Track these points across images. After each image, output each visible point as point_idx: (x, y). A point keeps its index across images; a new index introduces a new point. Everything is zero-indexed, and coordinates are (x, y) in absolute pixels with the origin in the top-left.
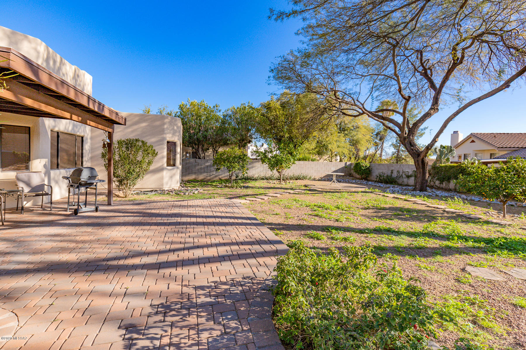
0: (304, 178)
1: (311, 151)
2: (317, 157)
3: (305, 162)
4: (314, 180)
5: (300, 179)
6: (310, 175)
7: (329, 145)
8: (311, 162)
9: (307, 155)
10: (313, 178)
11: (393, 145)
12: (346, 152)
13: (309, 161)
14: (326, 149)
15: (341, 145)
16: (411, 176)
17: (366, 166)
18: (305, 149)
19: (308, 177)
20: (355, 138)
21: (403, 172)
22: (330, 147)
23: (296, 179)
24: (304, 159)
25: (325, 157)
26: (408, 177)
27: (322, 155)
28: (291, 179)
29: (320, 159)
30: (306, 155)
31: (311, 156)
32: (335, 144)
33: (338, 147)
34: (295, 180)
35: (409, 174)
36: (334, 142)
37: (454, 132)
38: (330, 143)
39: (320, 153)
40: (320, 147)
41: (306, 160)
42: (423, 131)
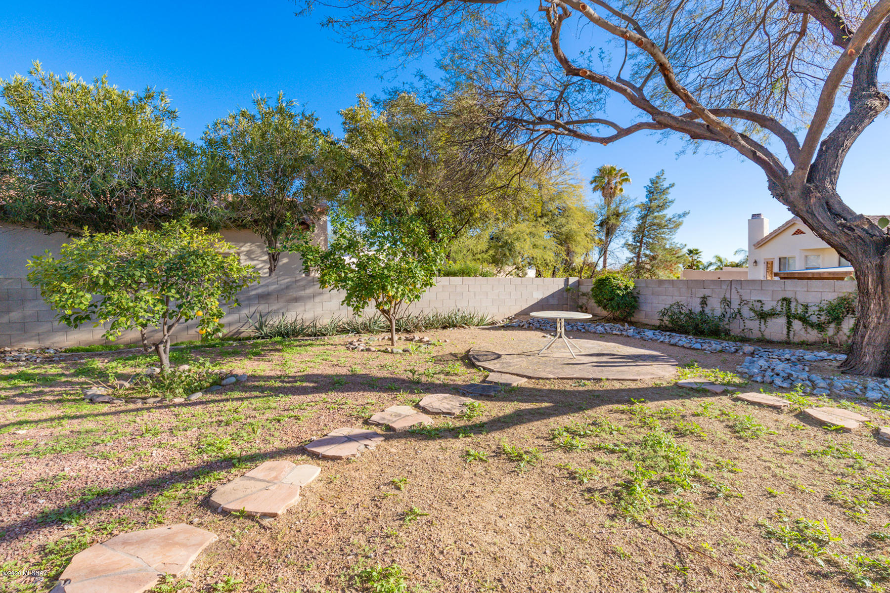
0: (464, 323)
1: (479, 256)
2: (492, 269)
3: (466, 278)
4: (493, 326)
5: (455, 326)
6: (480, 315)
7: (516, 243)
8: (480, 277)
9: (471, 264)
10: (488, 320)
11: (626, 245)
12: (550, 256)
13: (475, 276)
14: (510, 250)
15: (539, 242)
16: (773, 314)
17: (627, 287)
18: (465, 252)
19: (476, 321)
20: (563, 229)
21: (742, 302)
22: (518, 245)
23: (444, 328)
24: (464, 273)
25: (509, 268)
26: (763, 316)
27: (502, 263)
28: (429, 325)
29: (499, 272)
30: (468, 262)
31: (479, 267)
32: (528, 240)
33: (535, 246)
34: (440, 331)
35: (767, 308)
36: (526, 237)
37: (753, 215)
38: (518, 239)
39: (496, 261)
40: (496, 247)
41: (468, 274)
42: (681, 220)
